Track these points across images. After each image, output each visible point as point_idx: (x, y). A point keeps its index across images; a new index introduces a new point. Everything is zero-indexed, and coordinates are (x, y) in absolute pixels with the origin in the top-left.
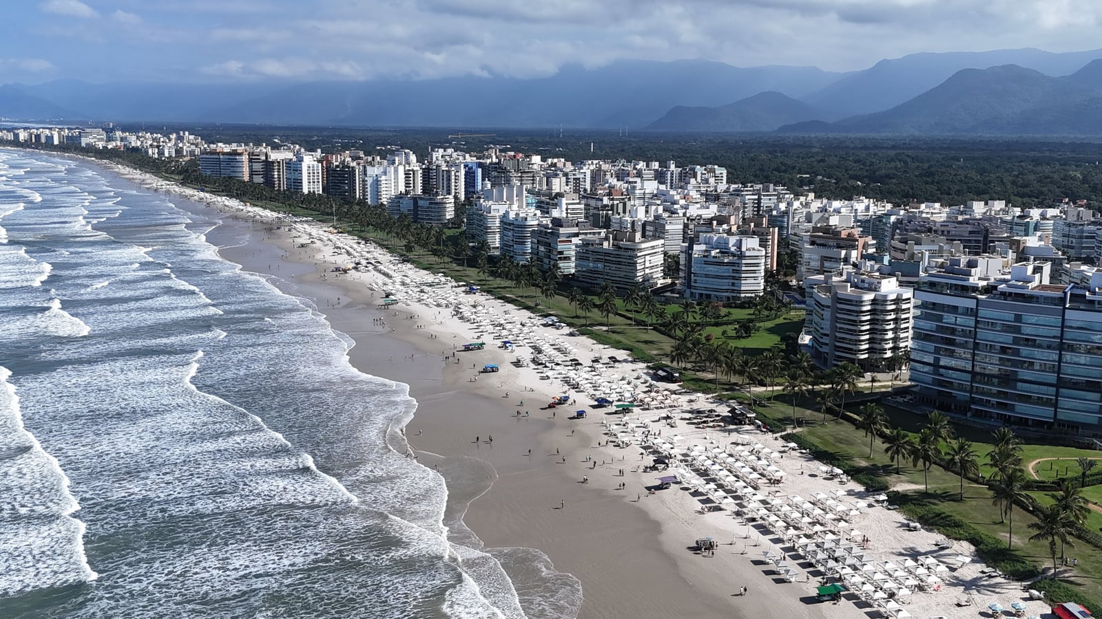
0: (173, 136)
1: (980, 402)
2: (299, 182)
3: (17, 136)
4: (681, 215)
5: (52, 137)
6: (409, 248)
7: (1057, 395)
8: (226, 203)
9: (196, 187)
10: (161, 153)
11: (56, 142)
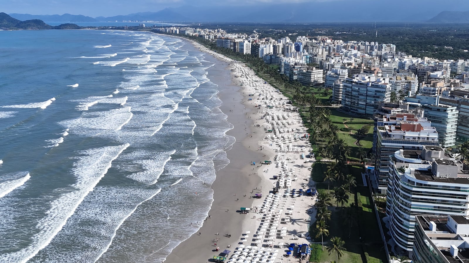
0: (216, 30)
1: (353, 109)
2: (243, 50)
3: (166, 30)
4: (341, 62)
5: (177, 31)
6: (258, 71)
7: (366, 107)
8: (220, 56)
9: (214, 50)
10: (209, 38)
11: (178, 33)
